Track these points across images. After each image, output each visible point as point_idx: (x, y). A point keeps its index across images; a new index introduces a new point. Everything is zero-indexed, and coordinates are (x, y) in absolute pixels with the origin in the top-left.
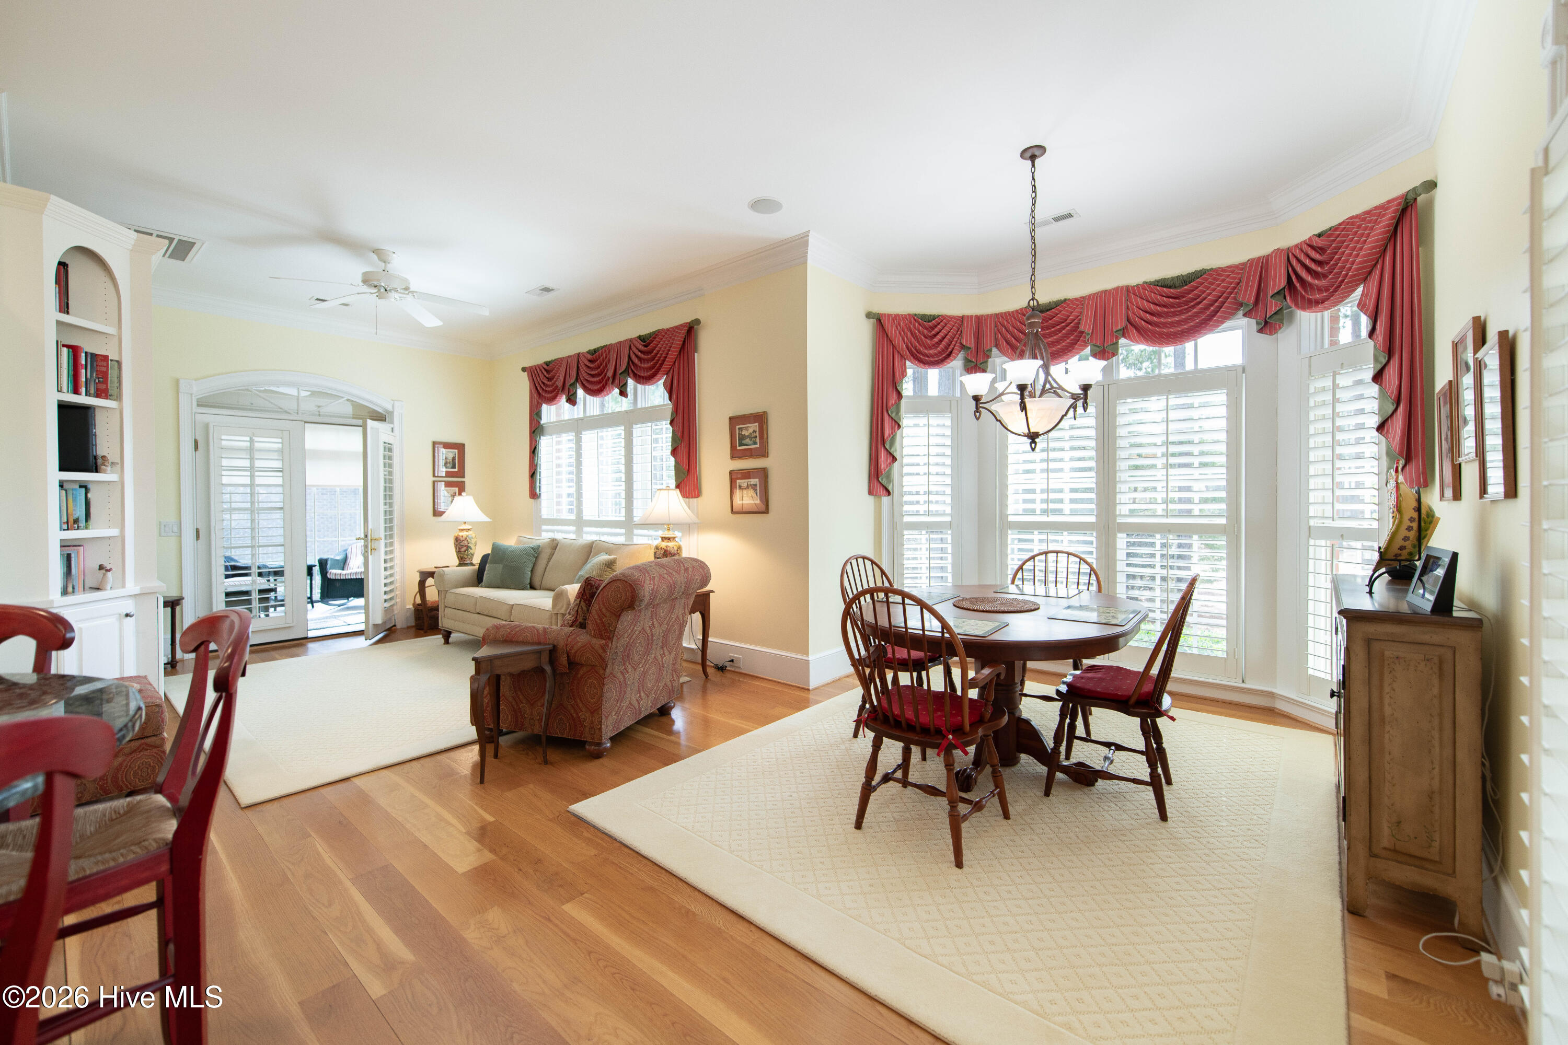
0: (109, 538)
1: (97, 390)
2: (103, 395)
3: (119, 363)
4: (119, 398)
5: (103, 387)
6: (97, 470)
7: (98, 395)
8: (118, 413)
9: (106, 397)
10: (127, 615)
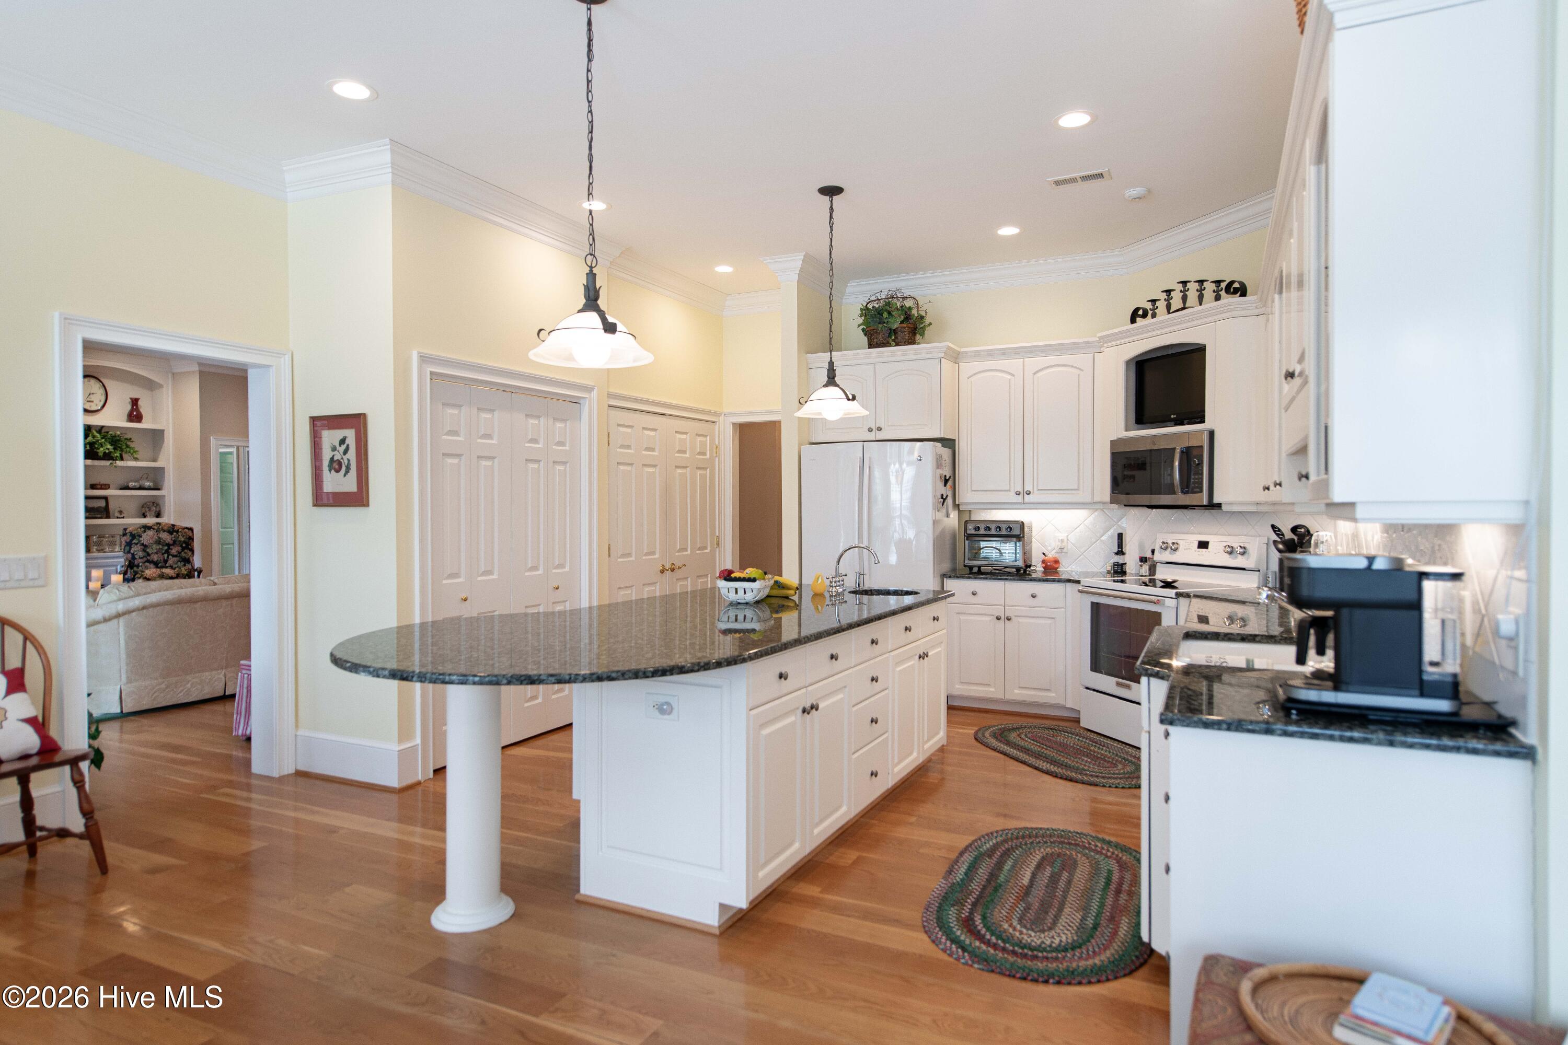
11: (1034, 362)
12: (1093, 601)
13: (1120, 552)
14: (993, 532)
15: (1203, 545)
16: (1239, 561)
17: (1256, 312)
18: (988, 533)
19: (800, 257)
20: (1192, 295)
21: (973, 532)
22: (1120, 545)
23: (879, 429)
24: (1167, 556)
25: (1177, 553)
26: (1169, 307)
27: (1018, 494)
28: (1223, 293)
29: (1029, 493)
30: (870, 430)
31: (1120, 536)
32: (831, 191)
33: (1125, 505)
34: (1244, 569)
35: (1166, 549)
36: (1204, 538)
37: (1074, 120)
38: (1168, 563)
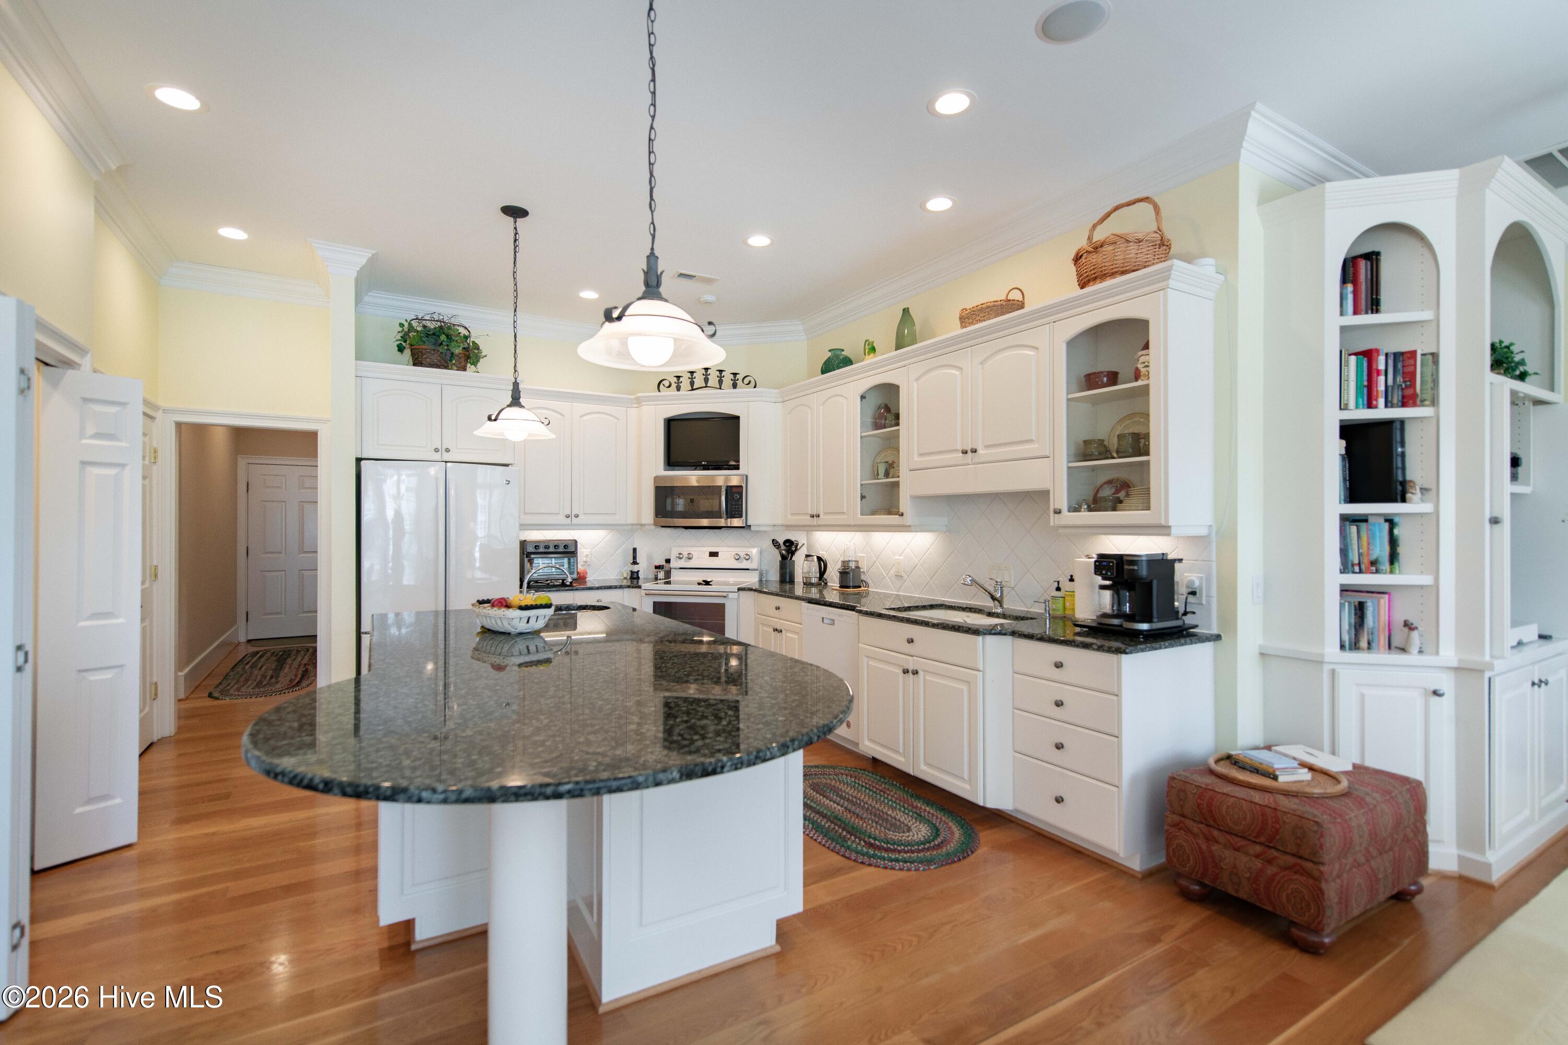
0: (1422, 587)
1: (1403, 397)
2: (1411, 402)
3: (1435, 357)
4: (1434, 402)
5: (1409, 392)
6: (1404, 500)
7: (1404, 405)
8: (1434, 421)
9: (1414, 405)
10: (1435, 693)
11: (581, 407)
12: (655, 601)
13: (635, 563)
14: (552, 549)
15: (714, 554)
16: (745, 564)
17: (774, 400)
18: (547, 550)
19: (367, 254)
20: (713, 381)
21: (534, 550)
22: (635, 557)
23: (448, 450)
24: (682, 563)
25: (691, 561)
26: (692, 383)
27: (568, 516)
28: (739, 383)
29: (577, 516)
30: (436, 450)
31: (635, 550)
32: (515, 212)
33: (662, 527)
34: (748, 569)
35: (681, 558)
36: (714, 550)
37: (759, 241)
38: (681, 568)
